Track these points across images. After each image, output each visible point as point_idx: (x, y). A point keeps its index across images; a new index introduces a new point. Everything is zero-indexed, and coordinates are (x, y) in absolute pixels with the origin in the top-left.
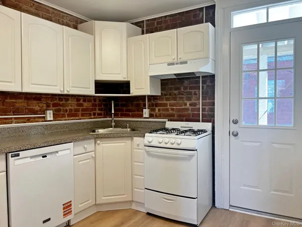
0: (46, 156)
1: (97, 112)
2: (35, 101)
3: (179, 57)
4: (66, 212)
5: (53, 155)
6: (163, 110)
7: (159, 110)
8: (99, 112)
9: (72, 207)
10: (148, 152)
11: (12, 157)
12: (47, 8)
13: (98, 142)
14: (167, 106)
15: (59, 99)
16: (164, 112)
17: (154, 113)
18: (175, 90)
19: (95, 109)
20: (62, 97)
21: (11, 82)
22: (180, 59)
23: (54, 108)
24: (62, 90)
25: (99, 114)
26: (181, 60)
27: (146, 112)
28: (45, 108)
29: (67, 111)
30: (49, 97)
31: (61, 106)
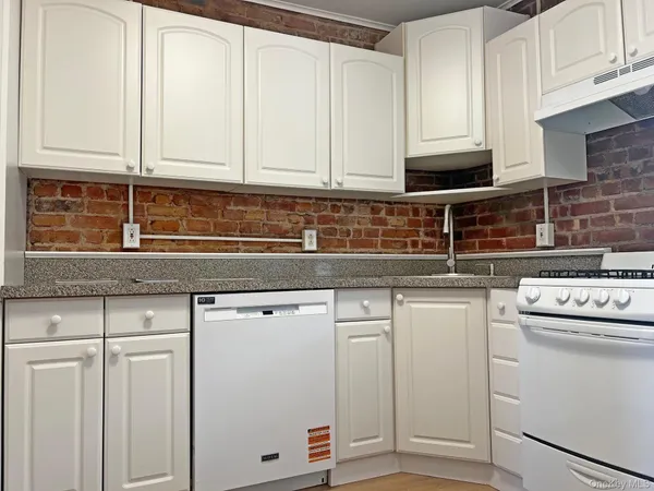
0: (271, 313)
1: (422, 238)
2: (282, 212)
3: (630, 49)
4: (316, 451)
5: (286, 313)
6: (594, 222)
7: (583, 223)
8: (428, 239)
9: (332, 441)
10: (526, 328)
11: (199, 303)
12: (308, 20)
13: (399, 297)
14: (608, 210)
15: (334, 206)
16: (598, 229)
17: (569, 234)
18: (631, 159)
19: (418, 232)
20: (339, 204)
21: (223, 164)
22: (633, 54)
23: (320, 226)
24: (326, 179)
25: (426, 245)
26: (638, 58)
27: (544, 233)
28: (302, 225)
29: (349, 235)
30: (311, 202)
31: (337, 222)
